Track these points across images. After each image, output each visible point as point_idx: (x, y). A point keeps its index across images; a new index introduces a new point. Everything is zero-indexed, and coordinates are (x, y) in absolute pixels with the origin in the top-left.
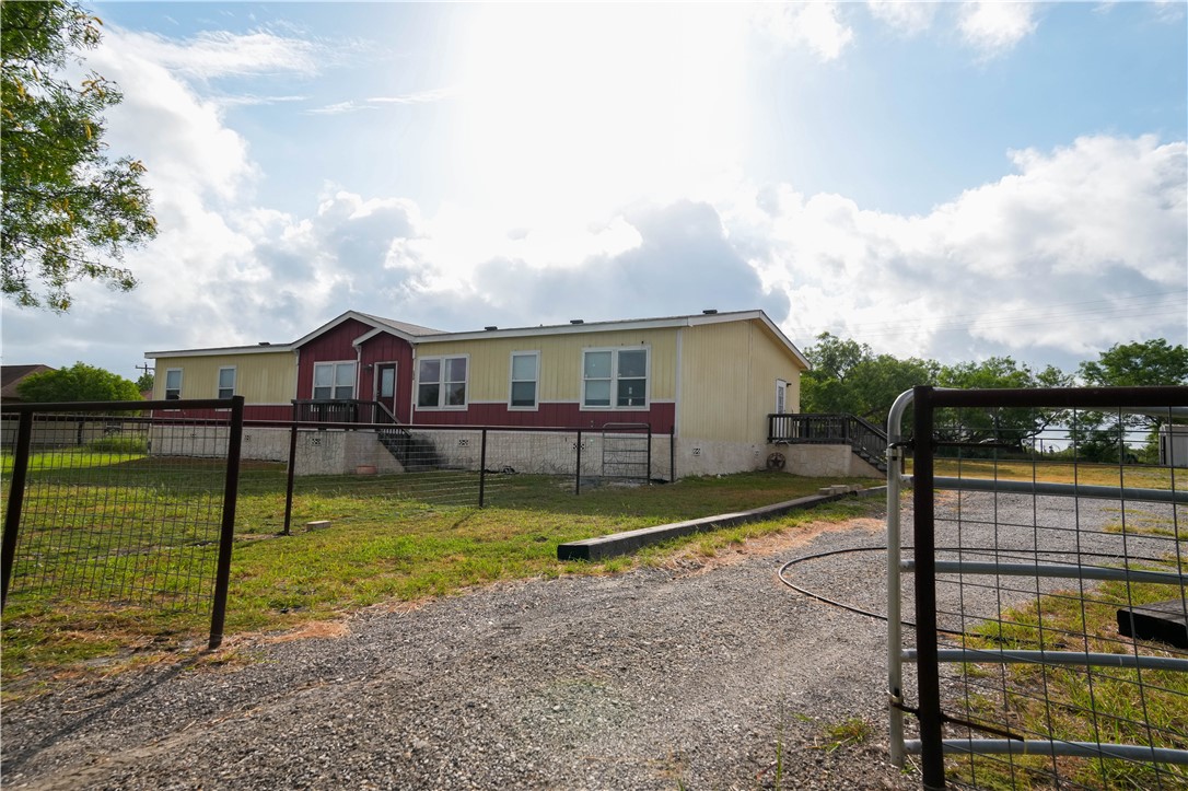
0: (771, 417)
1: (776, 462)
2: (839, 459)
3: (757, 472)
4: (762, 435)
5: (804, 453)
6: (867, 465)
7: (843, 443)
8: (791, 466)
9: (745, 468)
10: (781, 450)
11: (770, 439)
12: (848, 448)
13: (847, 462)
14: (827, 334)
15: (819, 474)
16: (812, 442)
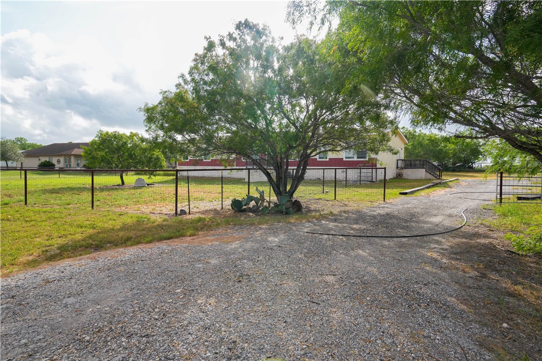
0: (398, 160)
1: (399, 175)
2: (421, 173)
3: (394, 178)
4: (395, 166)
5: (409, 172)
6: (430, 175)
7: (423, 168)
8: (405, 176)
9: (392, 177)
10: (402, 171)
11: (397, 167)
12: (424, 170)
13: (424, 174)
14: (404, 127)
15: (415, 178)
16: (413, 168)
